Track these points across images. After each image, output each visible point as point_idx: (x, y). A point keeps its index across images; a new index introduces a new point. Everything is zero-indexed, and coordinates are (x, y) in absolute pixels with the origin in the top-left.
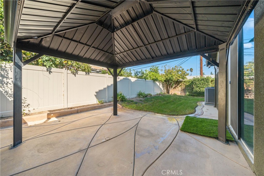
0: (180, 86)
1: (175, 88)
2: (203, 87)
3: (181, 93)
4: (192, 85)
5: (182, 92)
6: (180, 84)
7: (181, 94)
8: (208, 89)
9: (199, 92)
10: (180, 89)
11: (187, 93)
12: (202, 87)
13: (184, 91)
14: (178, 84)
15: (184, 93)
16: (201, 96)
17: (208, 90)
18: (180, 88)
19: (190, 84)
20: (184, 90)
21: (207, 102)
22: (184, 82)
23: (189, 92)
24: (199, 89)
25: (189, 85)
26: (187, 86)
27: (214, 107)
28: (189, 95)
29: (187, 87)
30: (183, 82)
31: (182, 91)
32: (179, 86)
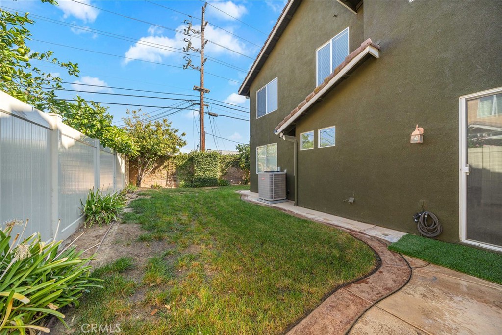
0: (165, 167)
1: (153, 172)
2: (210, 170)
3: (168, 183)
4: (188, 165)
5: (168, 179)
6: (166, 164)
7: (167, 185)
8: (274, 175)
9: (204, 178)
10: (166, 175)
11: (183, 183)
12: (207, 170)
13: (174, 178)
14: (161, 164)
15: (175, 181)
16: (207, 186)
17: (274, 177)
18: (164, 172)
19: (185, 163)
20: (174, 176)
21: (272, 198)
22: (175, 158)
23: (186, 180)
24: (204, 172)
25: (184, 165)
26: (180, 168)
27: (294, 206)
28: (187, 186)
29: (180, 170)
30: (171, 158)
31: (170, 178)
32: (162, 167)
